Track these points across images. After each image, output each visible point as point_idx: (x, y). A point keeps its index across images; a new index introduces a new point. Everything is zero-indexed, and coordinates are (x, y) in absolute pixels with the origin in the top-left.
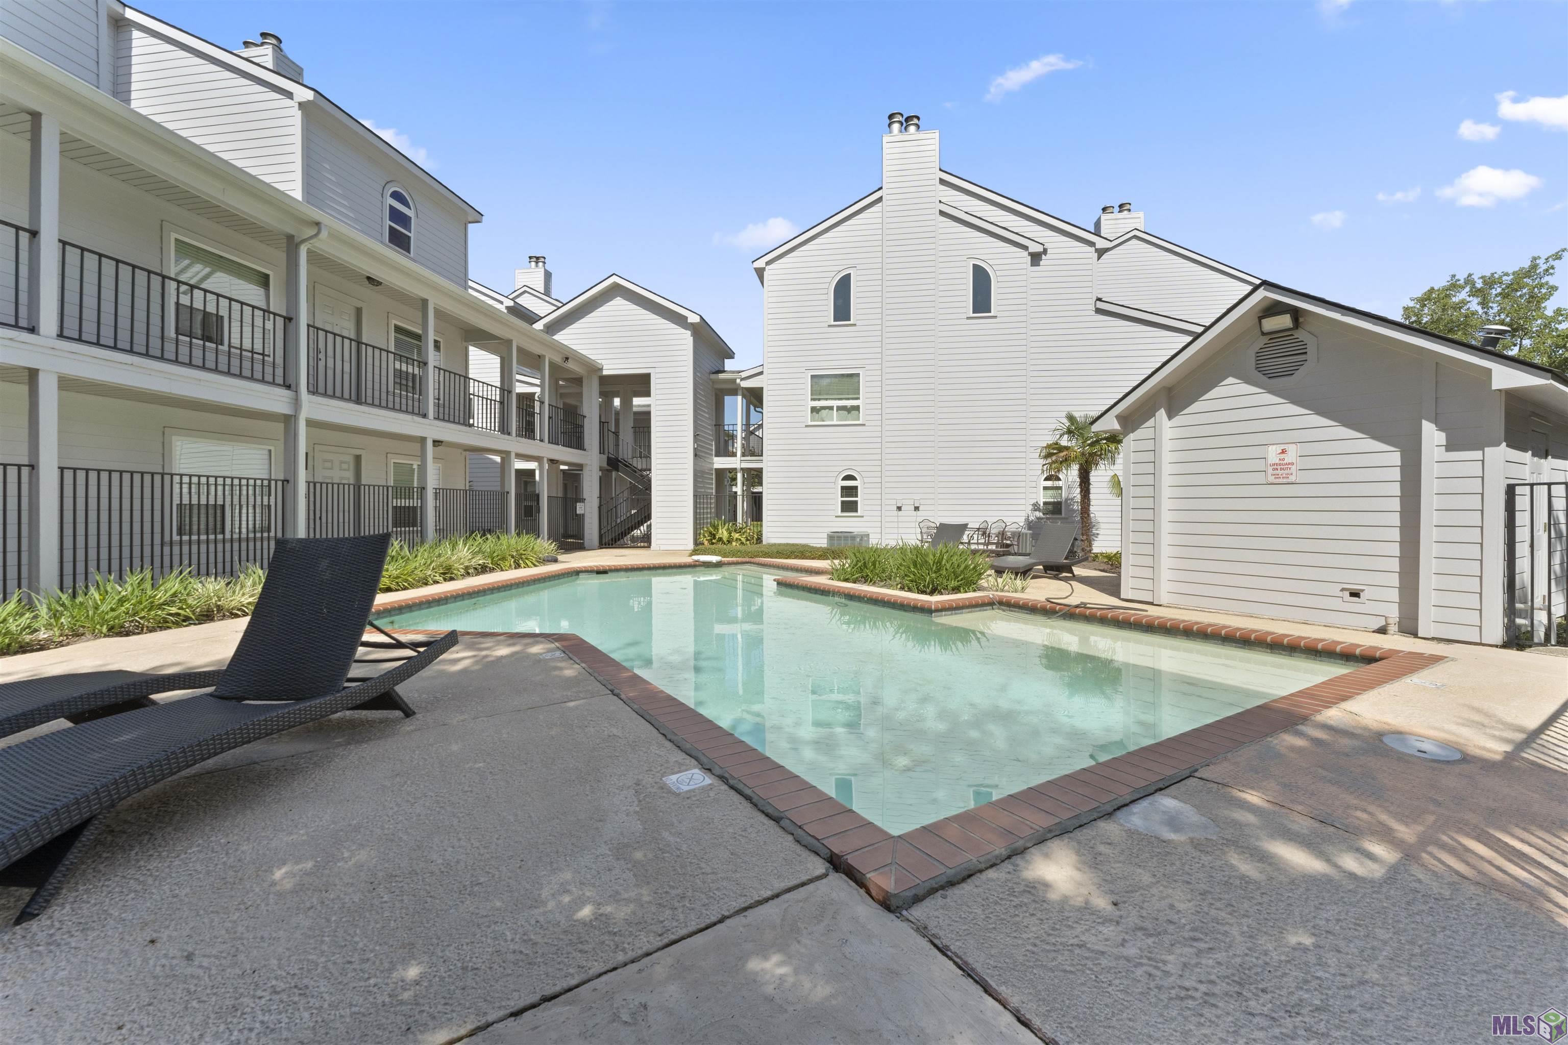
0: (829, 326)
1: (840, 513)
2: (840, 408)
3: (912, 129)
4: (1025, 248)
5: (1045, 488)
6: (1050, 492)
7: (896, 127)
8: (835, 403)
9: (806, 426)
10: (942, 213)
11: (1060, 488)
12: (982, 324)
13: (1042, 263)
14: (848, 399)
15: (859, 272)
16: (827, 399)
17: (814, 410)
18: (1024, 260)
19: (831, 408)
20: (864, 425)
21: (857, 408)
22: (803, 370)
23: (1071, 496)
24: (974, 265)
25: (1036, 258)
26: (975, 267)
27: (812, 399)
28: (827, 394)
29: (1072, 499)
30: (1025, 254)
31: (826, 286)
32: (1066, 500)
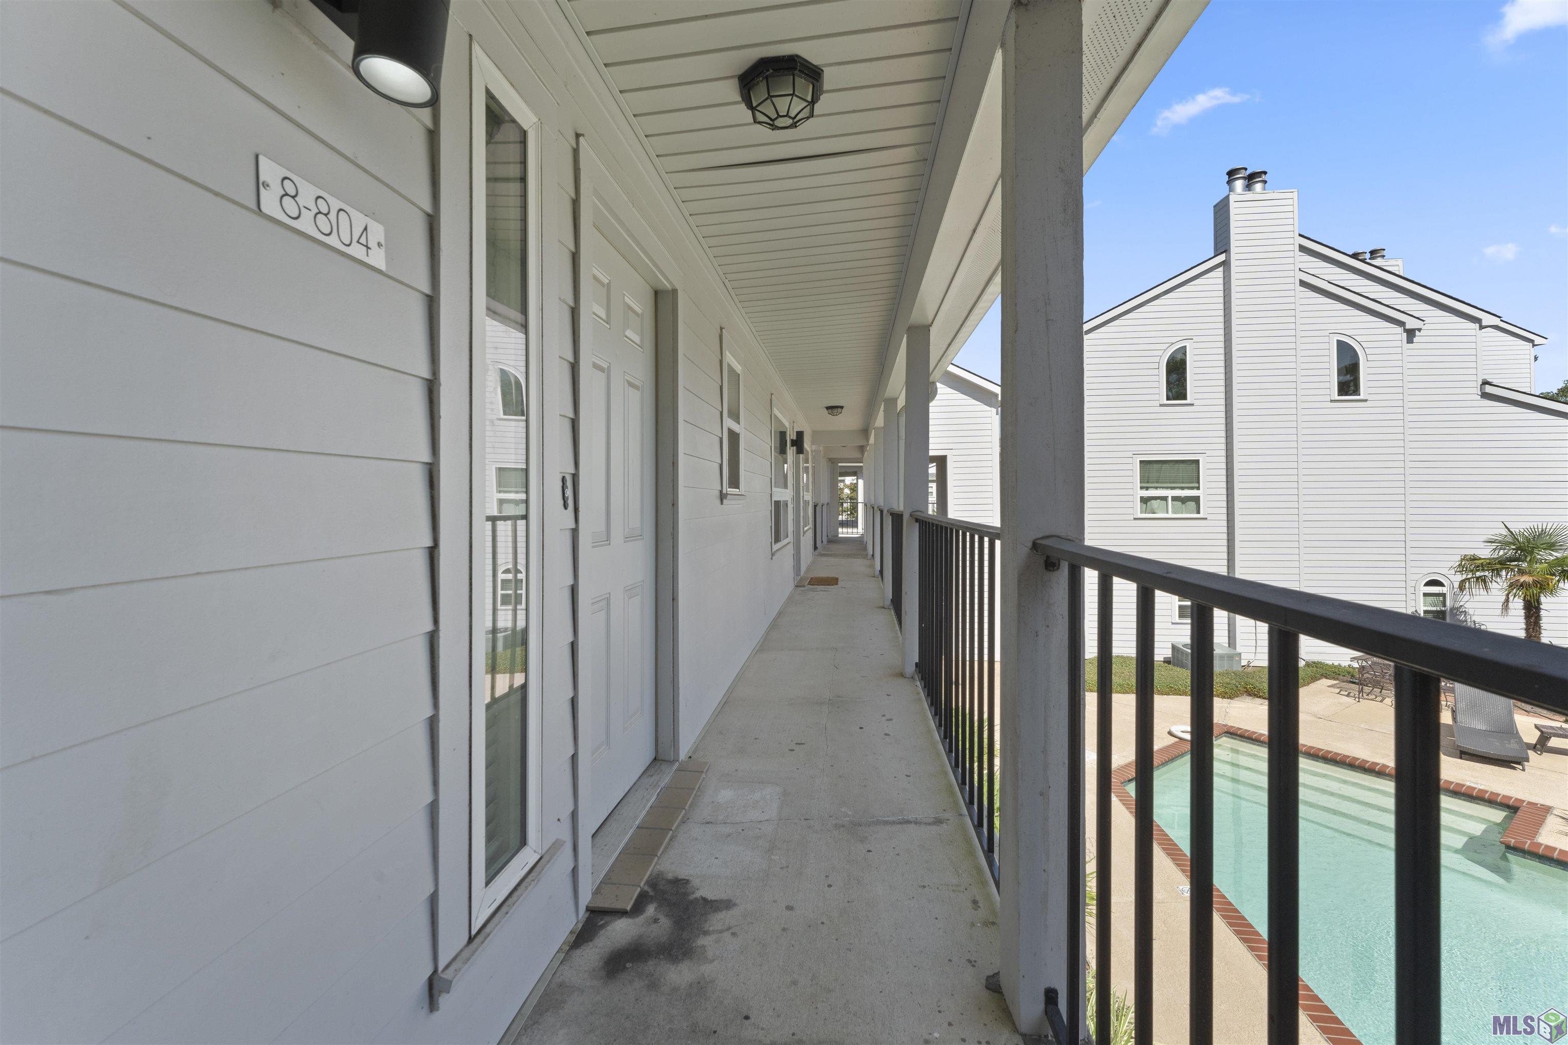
0: (1161, 405)
1: (1177, 620)
2: (1175, 499)
3: (1258, 187)
4: (1401, 324)
5: (1425, 595)
6: (1430, 599)
7: (1239, 184)
8: (1170, 493)
9: (1135, 519)
10: (1303, 283)
11: (1444, 595)
12: (1349, 408)
13: (1415, 340)
14: (1182, 488)
15: (1196, 345)
16: (1156, 488)
17: (1145, 500)
18: (1399, 337)
19: (1165, 499)
20: (1206, 519)
21: (1196, 500)
22: (1130, 454)
23: (1457, 605)
24: (1338, 341)
25: (1411, 334)
26: (1340, 344)
27: (1142, 488)
28: (1157, 482)
29: (1458, 609)
30: (1400, 330)
31: (1157, 359)
32: (1452, 609)
